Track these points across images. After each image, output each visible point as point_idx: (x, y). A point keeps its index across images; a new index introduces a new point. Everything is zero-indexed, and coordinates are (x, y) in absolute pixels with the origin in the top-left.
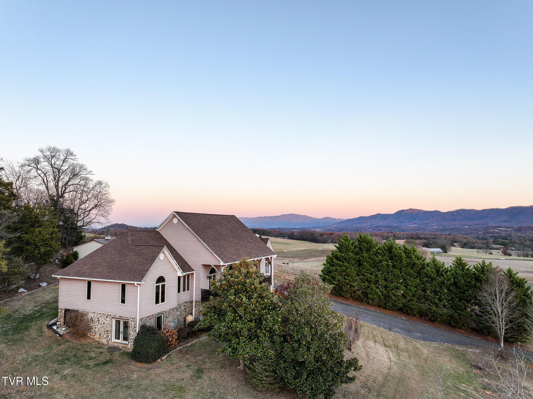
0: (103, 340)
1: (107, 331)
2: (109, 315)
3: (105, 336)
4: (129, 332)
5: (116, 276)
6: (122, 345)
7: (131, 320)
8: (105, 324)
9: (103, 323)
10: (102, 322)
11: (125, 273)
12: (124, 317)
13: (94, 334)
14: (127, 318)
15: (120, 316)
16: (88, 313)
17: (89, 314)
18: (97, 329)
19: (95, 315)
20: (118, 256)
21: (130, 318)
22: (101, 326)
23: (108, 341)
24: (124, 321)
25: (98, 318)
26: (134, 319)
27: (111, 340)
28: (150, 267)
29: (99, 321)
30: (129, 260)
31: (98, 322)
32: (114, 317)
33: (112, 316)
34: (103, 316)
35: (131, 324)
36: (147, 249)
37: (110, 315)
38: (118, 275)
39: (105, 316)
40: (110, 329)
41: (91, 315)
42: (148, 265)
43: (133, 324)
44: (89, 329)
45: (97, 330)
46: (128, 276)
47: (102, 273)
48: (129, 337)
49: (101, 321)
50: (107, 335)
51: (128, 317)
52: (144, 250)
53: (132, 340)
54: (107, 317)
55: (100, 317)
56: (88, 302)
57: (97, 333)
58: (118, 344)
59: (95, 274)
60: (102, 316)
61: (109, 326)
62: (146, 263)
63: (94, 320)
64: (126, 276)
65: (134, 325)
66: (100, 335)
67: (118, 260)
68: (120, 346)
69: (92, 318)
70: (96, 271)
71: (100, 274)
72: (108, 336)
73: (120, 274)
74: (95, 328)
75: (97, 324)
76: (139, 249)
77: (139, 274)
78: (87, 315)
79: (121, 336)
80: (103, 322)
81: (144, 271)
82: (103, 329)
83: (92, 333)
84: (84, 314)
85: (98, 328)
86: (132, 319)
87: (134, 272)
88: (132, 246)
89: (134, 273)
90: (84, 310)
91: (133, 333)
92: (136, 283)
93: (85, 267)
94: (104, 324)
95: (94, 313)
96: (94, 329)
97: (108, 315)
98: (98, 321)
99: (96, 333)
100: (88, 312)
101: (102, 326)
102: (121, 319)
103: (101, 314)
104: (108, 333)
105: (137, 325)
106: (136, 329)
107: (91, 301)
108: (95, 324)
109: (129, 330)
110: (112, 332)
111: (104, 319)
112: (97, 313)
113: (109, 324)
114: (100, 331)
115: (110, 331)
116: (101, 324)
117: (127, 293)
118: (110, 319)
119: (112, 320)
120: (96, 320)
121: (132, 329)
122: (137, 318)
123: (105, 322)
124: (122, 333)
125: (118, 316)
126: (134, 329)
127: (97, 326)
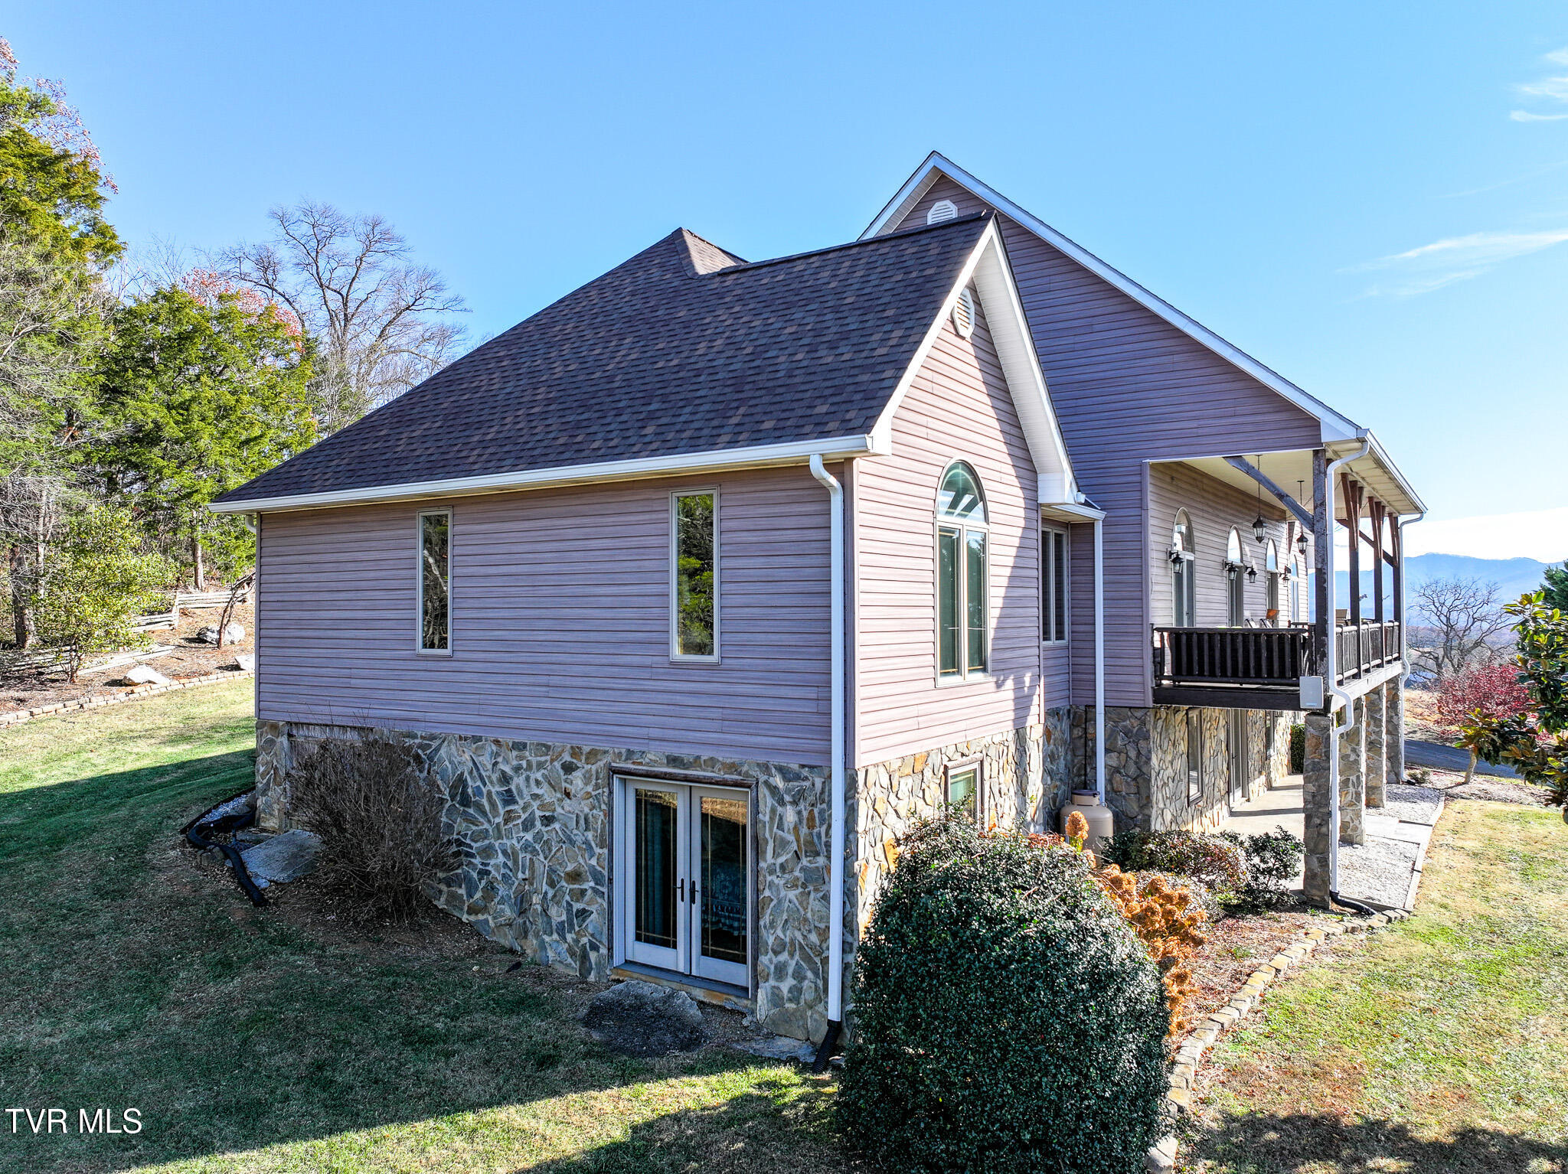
0: (543, 946)
1: (575, 876)
2: (586, 749)
3: (558, 915)
4: (757, 892)
6: (700, 994)
7: (773, 791)
8: (557, 826)
9: (538, 813)
10: (535, 804)
11: (706, 407)
12: (712, 762)
13: (478, 895)
14: (733, 767)
15: (673, 760)
16: (435, 744)
17: (443, 752)
18: (501, 859)
19: (485, 760)
20: (627, 341)
21: (765, 768)
22: (529, 836)
23: (585, 957)
25: (505, 779)
26: (802, 783)
27: (604, 951)
29: (509, 798)
30: (718, 342)
31: (502, 812)
32: (630, 766)
33: (608, 759)
34: (540, 766)
37: (592, 756)
38: (650, 430)
39: (557, 765)
40: (593, 862)
41: (454, 758)
43: (790, 815)
44: (446, 858)
45: (497, 867)
46: (734, 420)
47: (523, 439)
48: (756, 928)
49: (526, 796)
50: (577, 906)
51: (747, 760)
53: (784, 957)
54: (568, 768)
55: (517, 769)
56: (431, 665)
57: (502, 890)
58: (667, 986)
59: (476, 452)
60: (534, 760)
61: (590, 835)
63: (478, 792)
64: (716, 422)
65: (804, 830)
66: (522, 904)
67: (633, 357)
68: (688, 1002)
69: (461, 781)
71: (506, 448)
72: (583, 914)
73: (664, 420)
74: (488, 852)
75: (499, 820)
77: (829, 392)
78: (430, 758)
79: (688, 916)
80: (542, 807)
82: (542, 863)
83: (462, 891)
84: (407, 750)
85: (505, 853)
86: (778, 781)
87: (780, 391)
89: (777, 399)
90: (403, 728)
91: (792, 894)
92: (813, 449)
94: (548, 820)
95: (476, 739)
96: (477, 861)
97: (576, 752)
98: (506, 803)
99: (491, 889)
100: (433, 738)
101: (538, 837)
102: (686, 779)
103: (525, 745)
104: (583, 892)
105: (830, 826)
106: (821, 861)
107: (448, 658)
108: (486, 826)
109: (757, 873)
110: (611, 880)
111: (546, 785)
112: (497, 742)
113: (586, 820)
114: (520, 875)
115: (597, 878)
116: (528, 825)
117: (727, 563)
118: (597, 787)
119: (611, 792)
120: (489, 793)
121: (781, 860)
122: (826, 774)
123: (559, 810)
124: (698, 896)
125: (654, 758)
126: (805, 861)
127: (500, 837)
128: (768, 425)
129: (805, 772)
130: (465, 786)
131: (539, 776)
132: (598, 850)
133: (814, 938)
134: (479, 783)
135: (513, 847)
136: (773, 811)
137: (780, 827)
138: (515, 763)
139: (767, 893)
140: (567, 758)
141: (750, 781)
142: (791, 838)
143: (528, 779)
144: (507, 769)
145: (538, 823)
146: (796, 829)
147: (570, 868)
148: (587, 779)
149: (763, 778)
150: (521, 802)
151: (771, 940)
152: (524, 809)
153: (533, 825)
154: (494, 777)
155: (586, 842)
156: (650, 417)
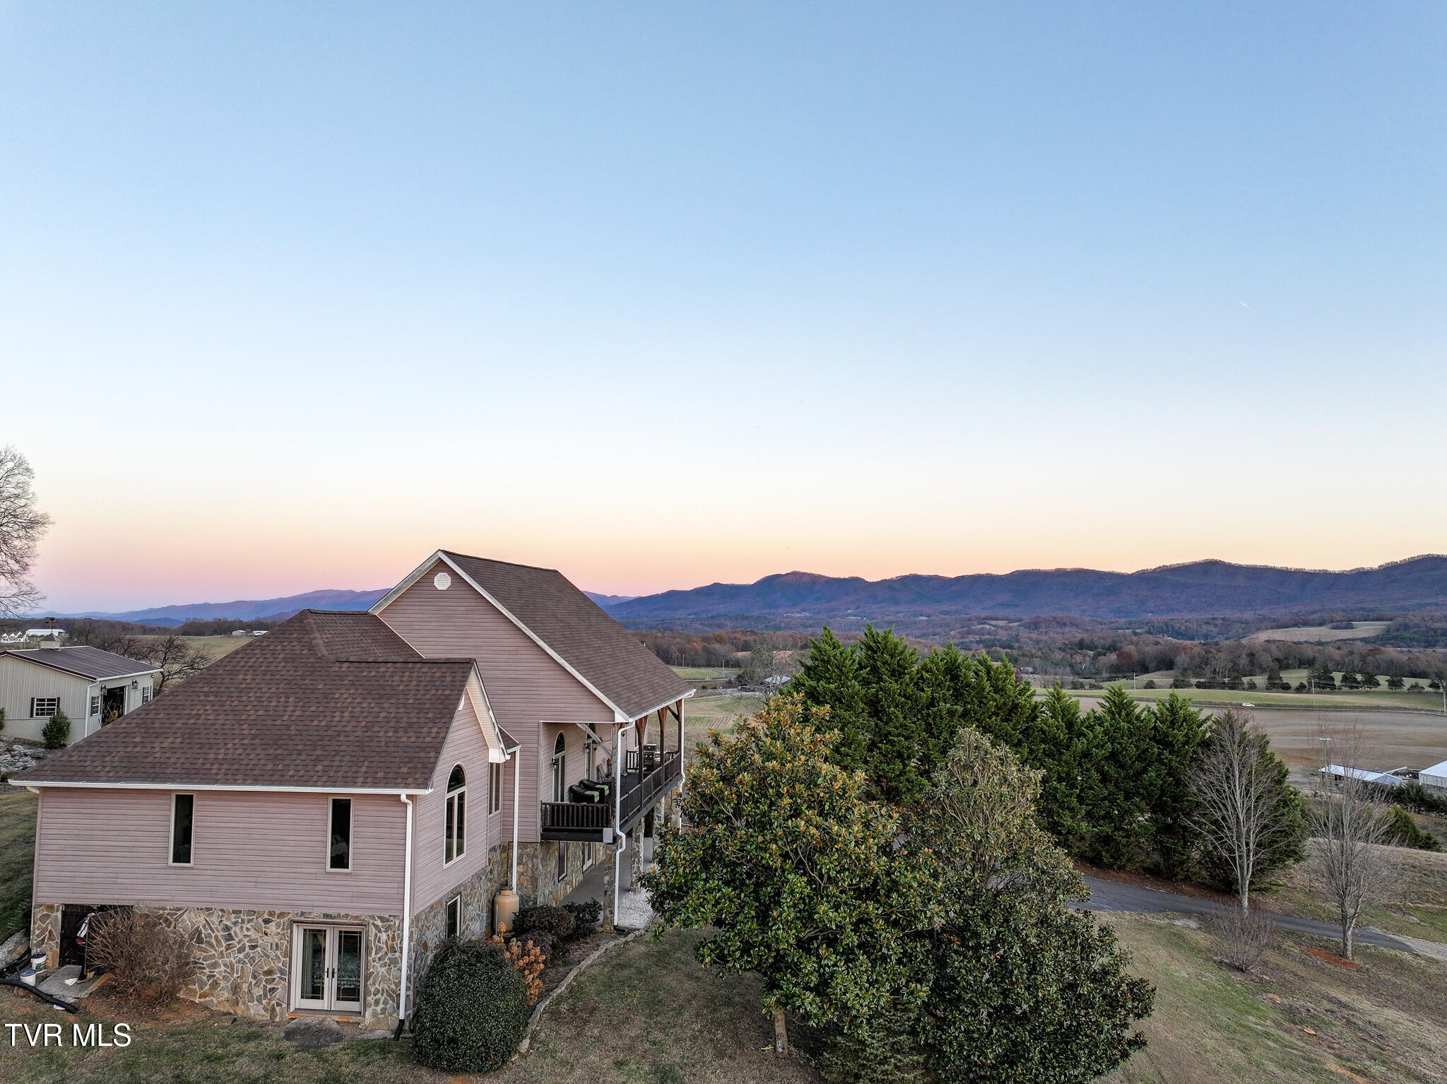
0: (248, 1008)
1: (269, 972)
2: (278, 912)
3: (258, 992)
4: (367, 969)
5: (312, 773)
6: (336, 1018)
7: (376, 927)
8: (259, 949)
9: (247, 944)
10: (246, 940)
11: (347, 758)
12: (347, 916)
13: (207, 987)
14: (357, 917)
15: (326, 916)
16: (179, 913)
17: (185, 916)
18: (223, 968)
19: (214, 920)
20: (291, 700)
21: (373, 918)
22: (241, 956)
23: (273, 1010)
24: (340, 932)
25: (227, 928)
26: (390, 923)
27: (284, 1006)
28: (442, 735)
29: (230, 938)
30: (346, 714)
31: (224, 945)
32: (302, 919)
33: (290, 916)
34: (249, 921)
35: (375, 938)
36: (407, 674)
37: (282, 915)
38: (319, 768)
39: (260, 920)
40: (280, 965)
41: (190, 921)
42: (435, 730)
43: (384, 936)
44: (185, 970)
45: (220, 973)
46: (363, 769)
47: (244, 762)
48: (366, 986)
49: (240, 936)
50: (269, 986)
51: (364, 915)
52: (396, 678)
53: (379, 996)
54: (267, 921)
55: (235, 923)
56: (178, 871)
57: (222, 984)
58: (320, 1017)
59: (215, 767)
60: (246, 918)
61: (278, 952)
62: (421, 720)
63: (209, 936)
64: (354, 769)
65: (390, 943)
66: (235, 989)
67: (298, 713)
68: (331, 1021)
69: (198, 931)
70: (212, 756)
71: (236, 767)
72: (272, 990)
73: (326, 763)
74: (215, 965)
75: (223, 949)
76: (373, 674)
77: (407, 760)
78: (176, 920)
79: (330, 985)
80: (250, 941)
81: (423, 749)
82: (249, 968)
83: (196, 987)
84: (160, 917)
85: (225, 965)
86: (379, 923)
87: (383, 754)
88: (337, 664)
89: (382, 760)
90: (162, 904)
91: (383, 969)
92: (403, 793)
93: (156, 745)
94: (253, 947)
95: (208, 909)
96: (207, 971)
97: (271, 914)
98: (227, 940)
99: (215, 985)
100: (179, 909)
101: (247, 956)
102: (333, 923)
103: (240, 912)
104: (274, 979)
105: (402, 940)
106: (397, 954)
107: (191, 869)
108: (213, 952)
109: (367, 962)
110: (290, 973)
111: (253, 930)
112: (222, 910)
113: (277, 945)
114: (235, 975)
115: (282, 972)
116: (240, 951)
117: (357, 829)
118: (283, 929)
119: (292, 932)
120: (216, 937)
121: (379, 955)
122: (401, 918)
123: (260, 941)
124: (336, 975)
125: (316, 914)
126: (390, 955)
127: (222, 957)
128: (380, 775)
129: (391, 918)
130: (200, 933)
131: (249, 926)
132: (283, 959)
133: (393, 986)
134: (209, 931)
135: (231, 962)
136: (376, 935)
137: (379, 941)
138: (233, 920)
139: (371, 970)
140: (266, 916)
141: (364, 923)
142: (385, 946)
143: (242, 928)
144: (228, 923)
145: (247, 949)
146: (386, 942)
147: (266, 969)
148: (278, 925)
149: (371, 921)
150: (237, 940)
151: (373, 990)
152: (239, 943)
153: (244, 950)
154: (220, 928)
155: (277, 956)
156: (318, 759)
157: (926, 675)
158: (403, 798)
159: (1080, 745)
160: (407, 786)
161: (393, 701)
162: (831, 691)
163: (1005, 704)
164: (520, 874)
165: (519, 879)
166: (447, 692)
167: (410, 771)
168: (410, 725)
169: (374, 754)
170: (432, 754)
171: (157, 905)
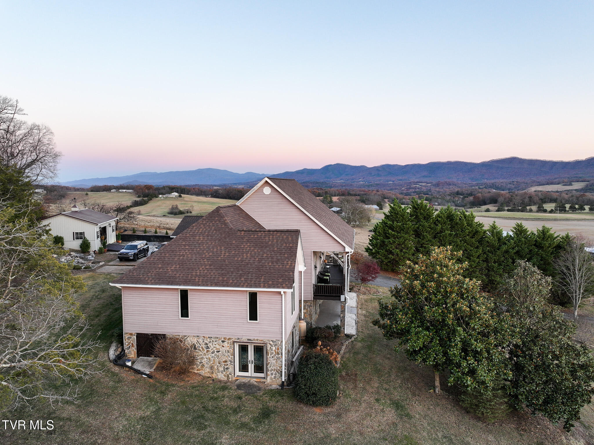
0: (217, 375)
1: (226, 361)
2: (227, 338)
3: (221, 369)
4: (267, 361)
5: (240, 281)
6: (255, 380)
7: (270, 344)
8: (220, 352)
9: (215, 350)
10: (215, 349)
11: (254, 275)
12: (257, 340)
13: (200, 367)
14: (262, 340)
15: (249, 340)
16: (186, 337)
17: (188, 339)
18: (206, 359)
19: (201, 341)
20: (223, 248)
22: (213, 355)
23: (228, 376)
24: (254, 346)
25: (206, 344)
26: (277, 343)
27: (233, 375)
28: (293, 265)
29: (208, 348)
30: (248, 255)
31: (206, 350)
32: (238, 341)
33: (233, 339)
34: (216, 341)
35: (271, 349)
36: (271, 237)
37: (229, 339)
38: (243, 279)
39: (220, 341)
40: (230, 359)
41: (191, 341)
42: (289, 262)
43: (274, 348)
44: (192, 361)
45: (205, 361)
46: (262, 280)
47: (209, 276)
48: (267, 368)
49: (212, 347)
50: (226, 367)
51: (265, 340)
52: (267, 238)
53: (273, 371)
54: (223, 342)
55: (210, 342)
56: (184, 321)
57: (206, 365)
58: (249, 379)
59: (197, 278)
60: (214, 340)
61: (229, 354)
62: (283, 258)
63: (199, 347)
64: (258, 280)
65: (277, 351)
66: (212, 368)
67: (227, 254)
68: (253, 381)
70: (194, 274)
71: (206, 279)
72: (227, 368)
73: (245, 277)
74: (202, 358)
75: (205, 352)
76: (256, 236)
77: (280, 276)
78: (184, 340)
79: (251, 367)
80: (216, 349)
81: (286, 271)
82: (217, 360)
83: (195, 367)
84: (178, 339)
85: (207, 358)
86: (271, 343)
87: (269, 273)
88: (239, 232)
89: (270, 276)
91: (274, 361)
92: (282, 290)
93: (169, 268)
94: (218, 352)
95: (198, 336)
96: (199, 360)
97: (224, 338)
98: (207, 349)
99: (203, 366)
100: (185, 336)
101: (216, 355)
102: (252, 343)
103: (212, 338)
104: (228, 364)
105: (282, 350)
106: (280, 355)
107: (189, 320)
108: (201, 353)
109: (267, 358)
110: (234, 362)
111: (217, 345)
112: (204, 337)
113: (228, 351)
114: (211, 362)
115: (231, 362)
116: (213, 353)
117: (260, 305)
118: (230, 345)
119: (234, 346)
120: (202, 347)
121: (272, 356)
122: (281, 341)
123: (221, 349)
124: (253, 363)
125: (244, 339)
126: (276, 356)
127: (205, 355)
128: (270, 283)
129: (277, 341)
130: (195, 346)
131: (216, 343)
132: (231, 356)
133: (279, 368)
134: (199, 345)
135: (209, 357)
136: (270, 348)
137: (272, 350)
138: (209, 341)
139: (269, 361)
140: (223, 339)
141: (265, 343)
142: (274, 352)
143: (213, 344)
144: (207, 342)
145: (215, 352)
146: (275, 351)
147: (224, 360)
148: (228, 343)
149: (268, 342)
150: (211, 348)
151: (270, 369)
152: (212, 350)
153: (214, 352)
154: (203, 344)
155: (228, 355)
156: (241, 276)
157: (439, 219)
158: (282, 293)
159: (504, 248)
160: (283, 288)
161: (267, 249)
162: (399, 226)
163: (472, 231)
164: (305, 313)
165: (304, 315)
166: (291, 245)
167: (283, 281)
168: (278, 260)
169: (265, 273)
170: (291, 274)
171: (176, 334)
